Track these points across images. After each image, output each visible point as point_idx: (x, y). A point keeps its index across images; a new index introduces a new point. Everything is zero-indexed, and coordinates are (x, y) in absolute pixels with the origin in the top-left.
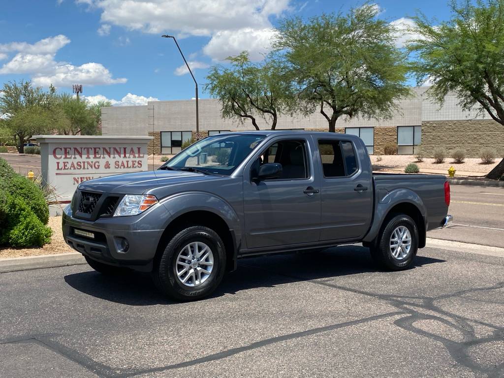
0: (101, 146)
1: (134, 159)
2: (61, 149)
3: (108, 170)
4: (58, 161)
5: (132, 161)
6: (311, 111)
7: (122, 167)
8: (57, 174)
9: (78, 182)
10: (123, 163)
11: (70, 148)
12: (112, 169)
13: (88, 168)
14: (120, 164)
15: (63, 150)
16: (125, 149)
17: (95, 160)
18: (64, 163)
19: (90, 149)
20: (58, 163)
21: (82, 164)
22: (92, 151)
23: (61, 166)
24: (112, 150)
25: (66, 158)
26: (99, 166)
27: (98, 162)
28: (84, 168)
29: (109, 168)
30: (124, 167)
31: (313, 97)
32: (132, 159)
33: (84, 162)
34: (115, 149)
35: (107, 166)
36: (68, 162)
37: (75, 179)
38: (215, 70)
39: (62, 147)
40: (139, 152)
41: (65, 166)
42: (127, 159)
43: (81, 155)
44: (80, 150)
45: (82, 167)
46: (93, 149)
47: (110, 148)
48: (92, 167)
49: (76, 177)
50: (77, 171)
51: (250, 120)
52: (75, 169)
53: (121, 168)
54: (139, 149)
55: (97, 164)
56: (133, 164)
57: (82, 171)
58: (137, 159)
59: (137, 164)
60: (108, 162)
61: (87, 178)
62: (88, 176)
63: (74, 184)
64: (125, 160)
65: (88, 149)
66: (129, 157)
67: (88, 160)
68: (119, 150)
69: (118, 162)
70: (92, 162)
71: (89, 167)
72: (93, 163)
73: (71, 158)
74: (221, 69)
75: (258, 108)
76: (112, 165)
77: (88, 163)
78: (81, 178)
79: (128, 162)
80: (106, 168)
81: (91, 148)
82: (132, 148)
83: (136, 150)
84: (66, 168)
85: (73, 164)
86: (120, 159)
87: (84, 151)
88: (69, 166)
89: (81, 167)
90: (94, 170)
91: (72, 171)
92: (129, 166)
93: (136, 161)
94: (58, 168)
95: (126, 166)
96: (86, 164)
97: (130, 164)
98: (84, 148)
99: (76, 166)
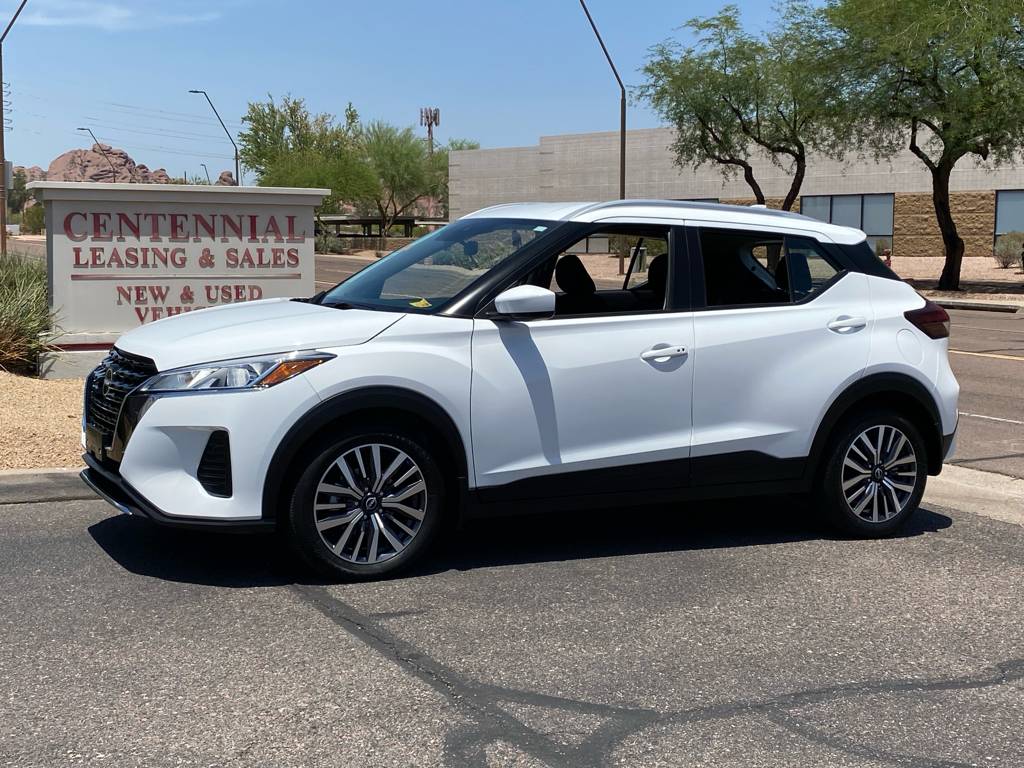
0: (190, 212)
1: (279, 246)
2: (85, 216)
3: (208, 272)
4: (77, 245)
5: (273, 250)
6: (892, 149)
7: (246, 264)
8: (74, 277)
9: (128, 298)
10: (247, 253)
11: (109, 215)
12: (220, 268)
13: (155, 266)
14: (240, 257)
15: (90, 218)
16: (253, 219)
17: (173, 246)
18: (94, 250)
19: (161, 219)
20: (77, 251)
21: (140, 256)
22: (165, 224)
23: (86, 256)
24: (219, 221)
25: (97, 238)
26: (184, 260)
27: (183, 251)
28: (145, 264)
29: (212, 265)
30: (252, 264)
31: (891, 111)
32: (271, 243)
33: (145, 251)
34: (227, 219)
35: (207, 260)
36: (102, 249)
37: (120, 290)
38: (662, 52)
39: (89, 210)
40: (291, 230)
41: (95, 258)
42: (260, 245)
43: (136, 232)
44: (133, 219)
45: (141, 262)
46: (169, 218)
47: (213, 216)
48: (165, 262)
49: (125, 285)
50: (126, 272)
51: (741, 172)
52: (120, 265)
53: (242, 266)
54: (291, 220)
55: (179, 255)
56: (276, 258)
57: (139, 271)
58: (286, 246)
59: (285, 258)
60: (207, 251)
61: (152, 289)
62: (155, 284)
63: (119, 303)
64: (253, 248)
65: (155, 217)
66: (265, 241)
67: (155, 245)
68: (236, 221)
69: (236, 251)
70: (166, 250)
71: (158, 262)
72: (169, 254)
73: (110, 239)
74: (675, 50)
75: (759, 141)
76: (220, 258)
77: (156, 252)
78: (138, 289)
79: (260, 251)
80: (202, 265)
81: (164, 215)
82: (273, 217)
83: (283, 224)
84: (98, 262)
85: (115, 253)
86: (242, 245)
87: (146, 224)
88: (105, 257)
89: (137, 261)
90: (171, 270)
91: (114, 270)
92: (265, 262)
93: (282, 251)
94: (77, 264)
95: (256, 262)
96: (150, 255)
97: (268, 257)
98: (146, 216)
99: (123, 257)
